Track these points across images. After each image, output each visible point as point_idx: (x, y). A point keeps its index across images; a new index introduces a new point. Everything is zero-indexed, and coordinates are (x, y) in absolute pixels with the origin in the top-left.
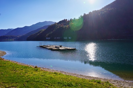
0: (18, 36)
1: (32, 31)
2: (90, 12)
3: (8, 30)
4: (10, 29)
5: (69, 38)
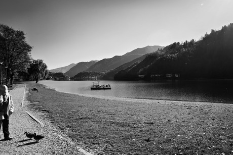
0: (103, 73)
1: (124, 64)
2: (225, 26)
3: (91, 62)
4: (94, 62)
5: (176, 75)
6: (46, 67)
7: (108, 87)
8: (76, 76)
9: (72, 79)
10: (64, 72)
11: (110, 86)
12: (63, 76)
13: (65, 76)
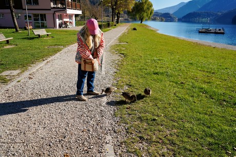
6: (151, 6)
7: (222, 31)
8: (184, 17)
9: (180, 20)
10: (171, 12)
11: (224, 30)
12: (170, 17)
13: (173, 16)
